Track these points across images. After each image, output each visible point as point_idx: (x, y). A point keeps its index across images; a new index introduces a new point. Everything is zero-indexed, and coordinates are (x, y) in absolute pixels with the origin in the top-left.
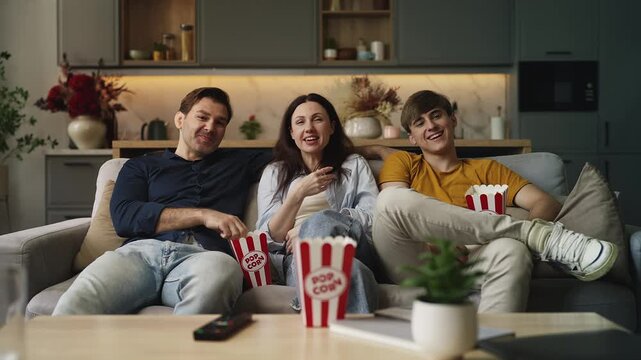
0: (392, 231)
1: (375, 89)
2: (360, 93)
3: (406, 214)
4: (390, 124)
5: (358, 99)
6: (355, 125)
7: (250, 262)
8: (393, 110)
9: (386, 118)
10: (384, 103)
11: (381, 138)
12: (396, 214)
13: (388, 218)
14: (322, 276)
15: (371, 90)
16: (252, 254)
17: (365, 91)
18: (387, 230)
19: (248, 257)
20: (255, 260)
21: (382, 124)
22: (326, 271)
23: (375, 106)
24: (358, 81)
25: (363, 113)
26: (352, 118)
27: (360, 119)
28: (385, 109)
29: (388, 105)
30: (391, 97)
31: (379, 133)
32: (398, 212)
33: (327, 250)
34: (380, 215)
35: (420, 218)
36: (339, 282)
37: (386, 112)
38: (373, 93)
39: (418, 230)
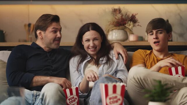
0: (136, 86)
1: (124, 15)
2: (117, 17)
3: (142, 78)
4: (133, 34)
5: (116, 20)
6: (114, 34)
7: (71, 100)
8: (134, 26)
9: (130, 30)
10: (129, 22)
11: (128, 41)
12: (138, 79)
13: (134, 81)
14: (113, 97)
15: (122, 16)
16: (72, 96)
17: (119, 16)
18: (134, 86)
19: (70, 98)
20: (73, 100)
21: (128, 33)
22: (114, 95)
23: (124, 24)
24: (115, 11)
25: (118, 28)
26: (112, 30)
27: (116, 31)
28: (130, 25)
29: (132, 23)
30: (133, 19)
31: (127, 38)
32: (139, 78)
33: (115, 87)
34: (131, 79)
35: (149, 80)
36: (119, 99)
37: (130, 27)
38: (124, 17)
39: (148, 85)
